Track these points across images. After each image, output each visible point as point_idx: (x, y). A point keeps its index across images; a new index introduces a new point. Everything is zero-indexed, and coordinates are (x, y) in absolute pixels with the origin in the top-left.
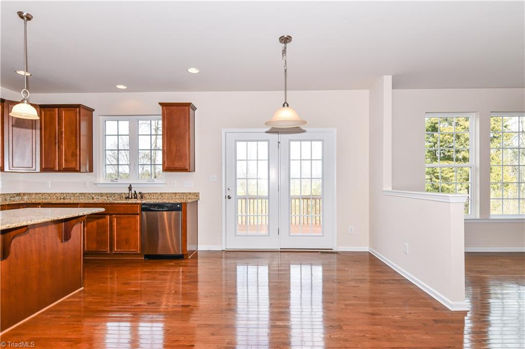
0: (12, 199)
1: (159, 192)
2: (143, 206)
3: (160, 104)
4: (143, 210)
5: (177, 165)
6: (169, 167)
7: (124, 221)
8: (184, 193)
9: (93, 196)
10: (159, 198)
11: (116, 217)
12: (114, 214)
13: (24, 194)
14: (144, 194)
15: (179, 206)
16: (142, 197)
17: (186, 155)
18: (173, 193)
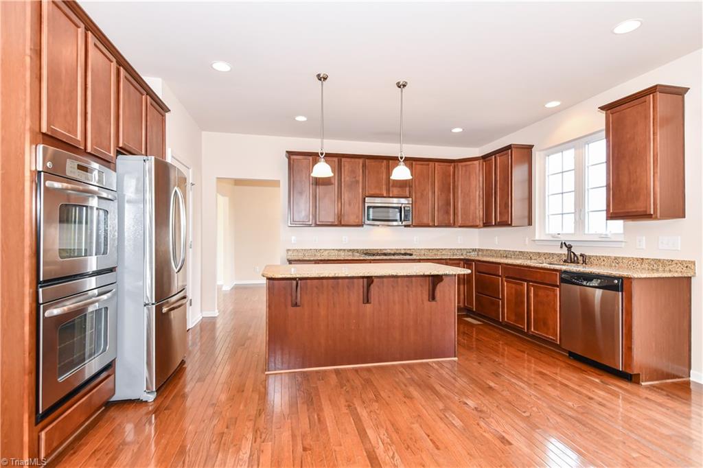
0: (468, 254)
1: (613, 255)
2: (563, 276)
3: (602, 108)
4: (563, 280)
5: (631, 208)
6: (615, 213)
7: (541, 293)
8: (659, 260)
9: (531, 255)
10: (613, 265)
11: (533, 286)
12: (532, 282)
13: (479, 250)
14: (590, 257)
15: (616, 281)
16: (584, 262)
17: (647, 188)
18: (637, 259)
